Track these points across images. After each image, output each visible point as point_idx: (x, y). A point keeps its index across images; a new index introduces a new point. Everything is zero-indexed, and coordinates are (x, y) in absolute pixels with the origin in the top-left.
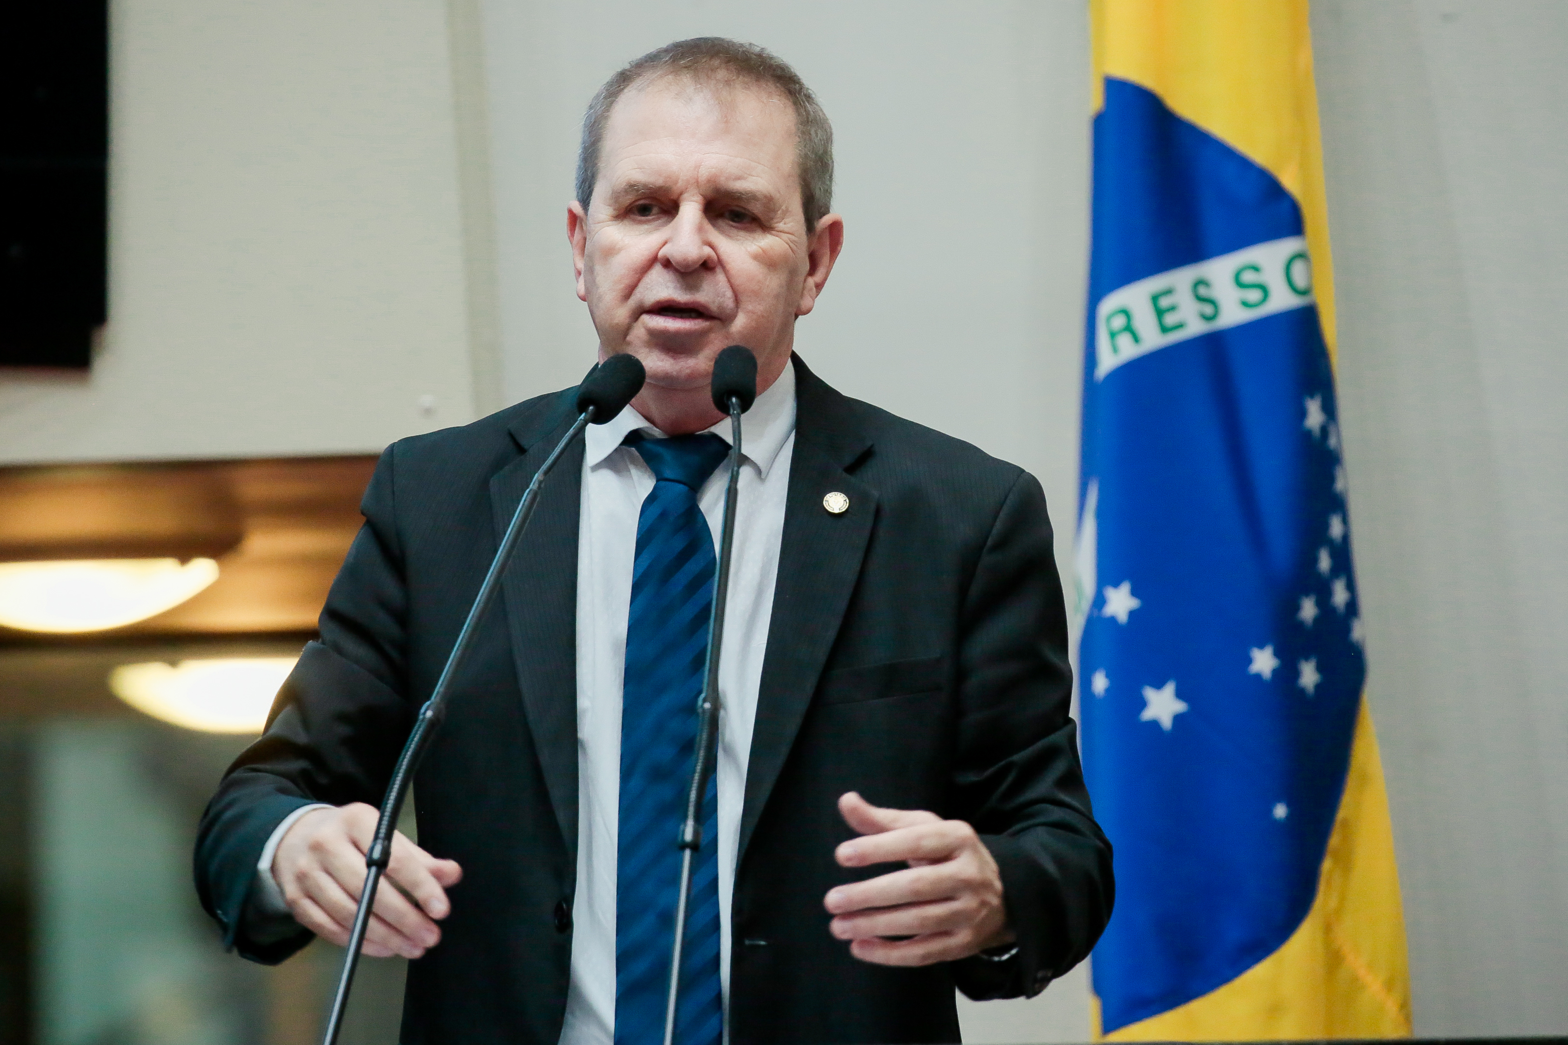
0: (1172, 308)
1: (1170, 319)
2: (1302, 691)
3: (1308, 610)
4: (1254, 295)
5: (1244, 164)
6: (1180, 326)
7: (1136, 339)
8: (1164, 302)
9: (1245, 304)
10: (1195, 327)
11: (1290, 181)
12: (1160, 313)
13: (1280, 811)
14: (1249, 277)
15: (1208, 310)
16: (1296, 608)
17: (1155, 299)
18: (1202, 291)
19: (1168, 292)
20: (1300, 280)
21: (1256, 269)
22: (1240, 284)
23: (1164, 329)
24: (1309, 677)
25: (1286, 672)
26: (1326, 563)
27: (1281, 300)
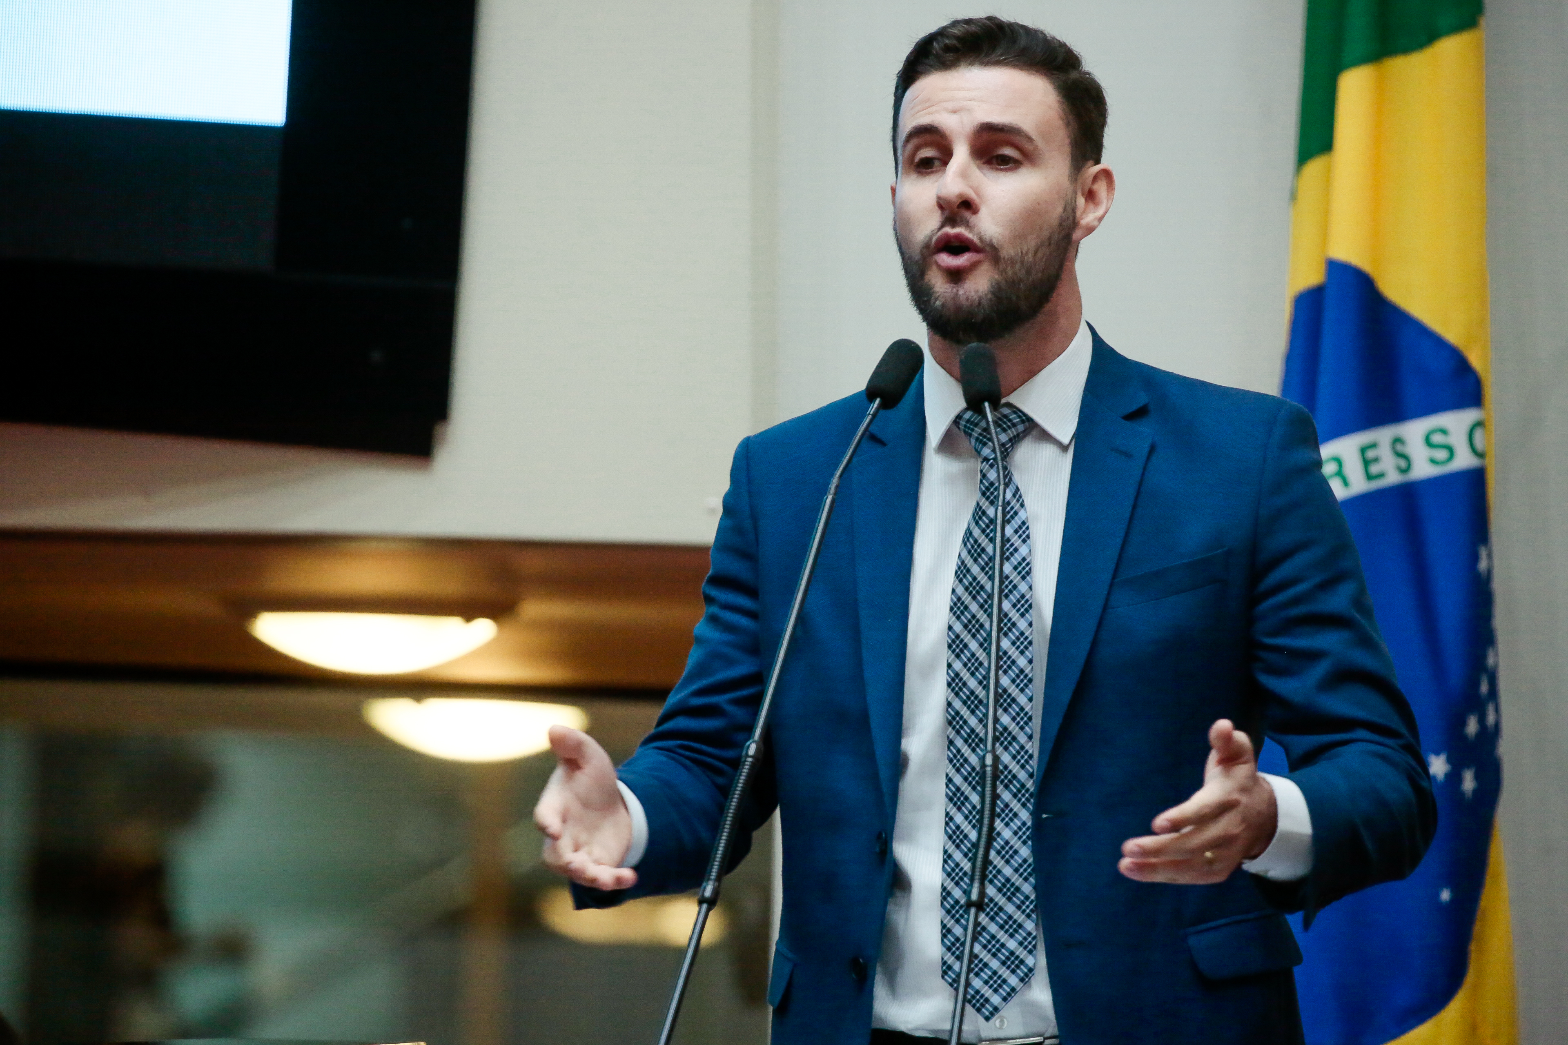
0: (1376, 460)
1: (1374, 469)
2: (1462, 794)
3: (1472, 727)
4: (1442, 455)
5: (1438, 342)
6: (1381, 475)
7: (1346, 483)
8: (1371, 454)
9: (1433, 461)
10: (1393, 478)
11: (1475, 360)
12: (1366, 463)
13: (1445, 895)
14: (1437, 438)
15: (1403, 464)
16: (1463, 723)
17: (1363, 450)
18: (1399, 447)
19: (1373, 446)
20: (1479, 444)
21: (1444, 432)
22: (1428, 442)
23: (1370, 477)
24: (1469, 783)
25: (1454, 777)
26: (1484, 688)
27: (1464, 460)
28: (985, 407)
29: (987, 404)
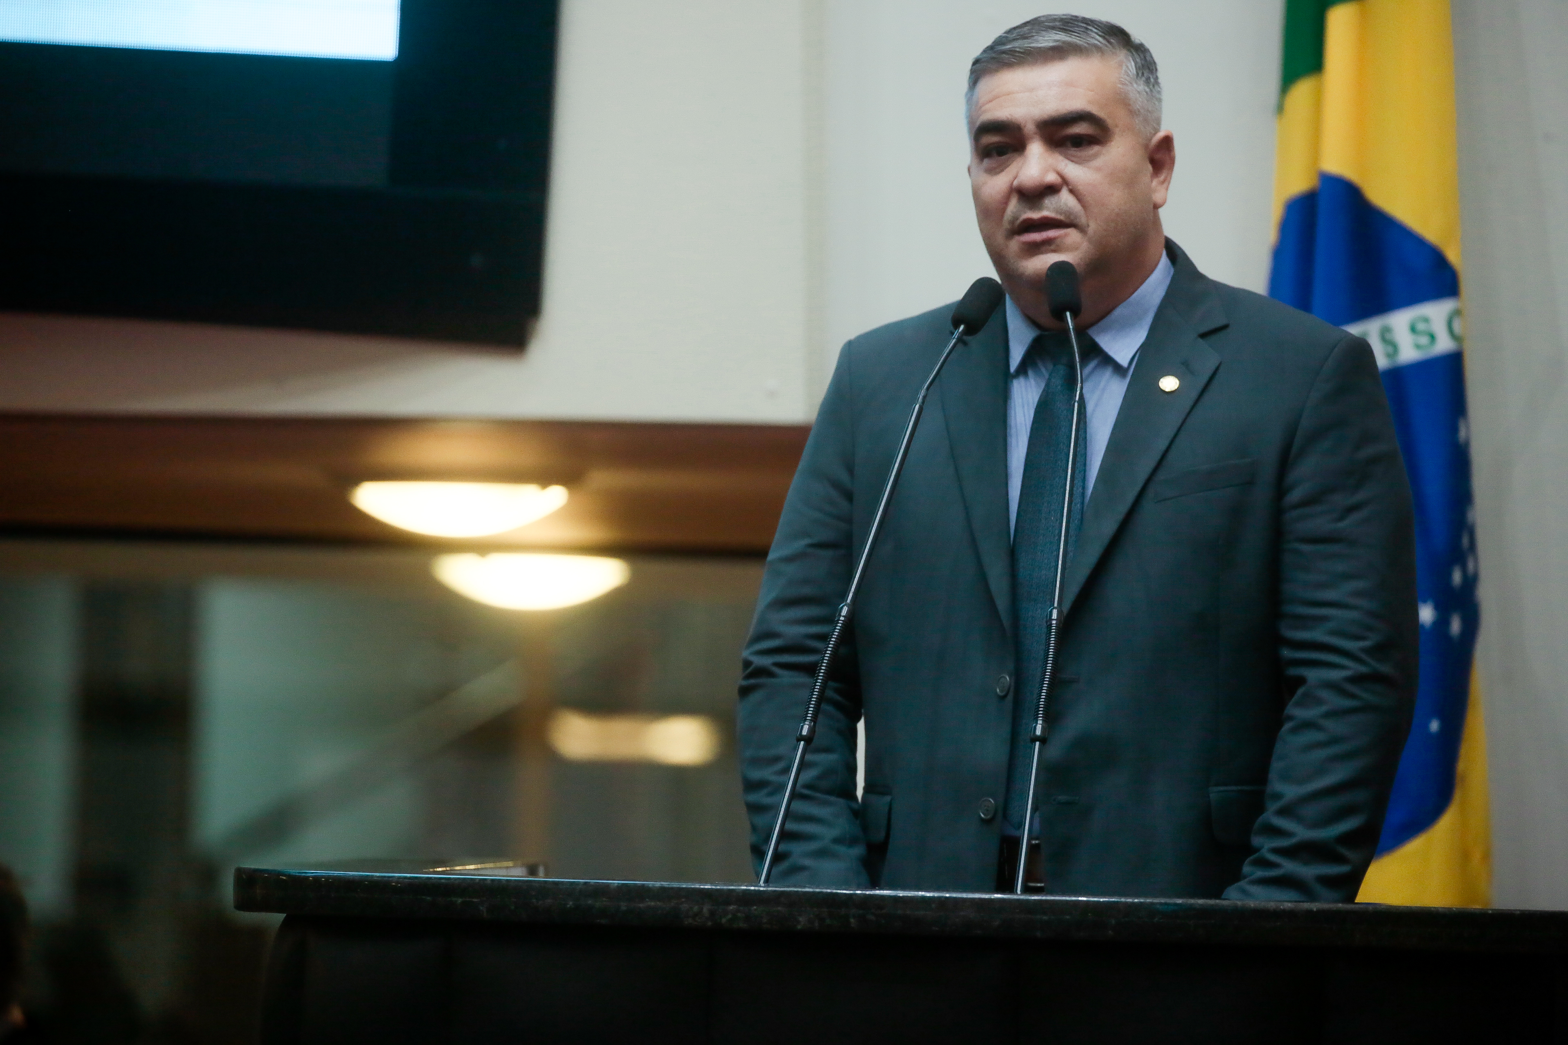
2: (1450, 635)
3: (1457, 577)
4: (1425, 340)
5: (1419, 241)
9: (1417, 346)
11: (1453, 256)
13: (1434, 726)
14: (1420, 326)
15: (1392, 350)
16: (1449, 575)
18: (1388, 335)
21: (1426, 320)
22: (1413, 329)
24: (1455, 626)
25: (1442, 622)
26: (1465, 541)
27: (1444, 345)
28: (1066, 317)
29: (1068, 314)
